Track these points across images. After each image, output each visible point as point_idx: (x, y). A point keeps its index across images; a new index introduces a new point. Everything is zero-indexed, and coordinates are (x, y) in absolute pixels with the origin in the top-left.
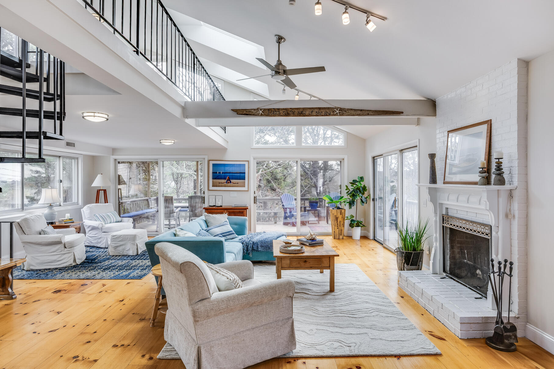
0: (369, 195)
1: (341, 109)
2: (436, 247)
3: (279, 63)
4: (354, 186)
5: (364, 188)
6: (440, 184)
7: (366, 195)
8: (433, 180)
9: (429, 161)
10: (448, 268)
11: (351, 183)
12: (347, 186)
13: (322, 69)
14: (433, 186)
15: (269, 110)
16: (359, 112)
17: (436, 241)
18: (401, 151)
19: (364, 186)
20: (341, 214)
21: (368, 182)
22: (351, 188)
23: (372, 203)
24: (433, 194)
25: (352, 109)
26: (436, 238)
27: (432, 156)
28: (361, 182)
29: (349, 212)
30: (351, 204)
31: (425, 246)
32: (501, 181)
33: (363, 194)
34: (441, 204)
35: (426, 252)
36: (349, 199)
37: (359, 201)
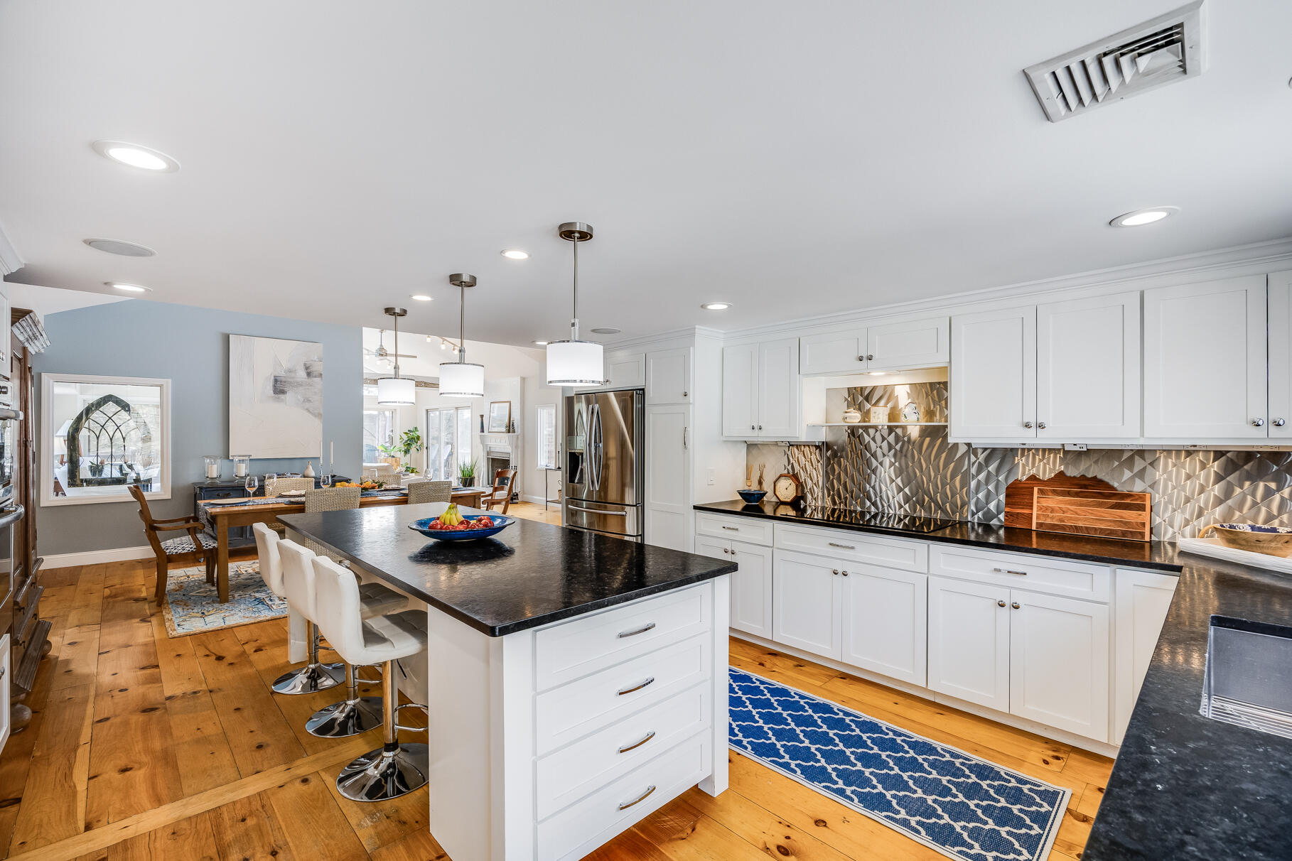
0: (422, 443)
1: (425, 383)
2: (484, 471)
3: (382, 348)
4: (409, 435)
5: (418, 438)
6: (486, 432)
7: (419, 444)
8: (482, 431)
9: (480, 419)
10: (490, 482)
11: (406, 433)
12: (401, 436)
13: (416, 357)
14: (483, 434)
15: (373, 380)
16: (434, 385)
17: (484, 467)
18: (457, 408)
19: (418, 436)
20: (396, 462)
21: (422, 433)
22: (405, 438)
23: (425, 450)
24: (483, 440)
25: (432, 383)
26: (483, 465)
27: (482, 416)
28: (417, 432)
29: (405, 460)
30: (407, 452)
31: (475, 475)
33: (417, 443)
34: (487, 445)
35: (476, 479)
36: (404, 448)
37: (413, 449)
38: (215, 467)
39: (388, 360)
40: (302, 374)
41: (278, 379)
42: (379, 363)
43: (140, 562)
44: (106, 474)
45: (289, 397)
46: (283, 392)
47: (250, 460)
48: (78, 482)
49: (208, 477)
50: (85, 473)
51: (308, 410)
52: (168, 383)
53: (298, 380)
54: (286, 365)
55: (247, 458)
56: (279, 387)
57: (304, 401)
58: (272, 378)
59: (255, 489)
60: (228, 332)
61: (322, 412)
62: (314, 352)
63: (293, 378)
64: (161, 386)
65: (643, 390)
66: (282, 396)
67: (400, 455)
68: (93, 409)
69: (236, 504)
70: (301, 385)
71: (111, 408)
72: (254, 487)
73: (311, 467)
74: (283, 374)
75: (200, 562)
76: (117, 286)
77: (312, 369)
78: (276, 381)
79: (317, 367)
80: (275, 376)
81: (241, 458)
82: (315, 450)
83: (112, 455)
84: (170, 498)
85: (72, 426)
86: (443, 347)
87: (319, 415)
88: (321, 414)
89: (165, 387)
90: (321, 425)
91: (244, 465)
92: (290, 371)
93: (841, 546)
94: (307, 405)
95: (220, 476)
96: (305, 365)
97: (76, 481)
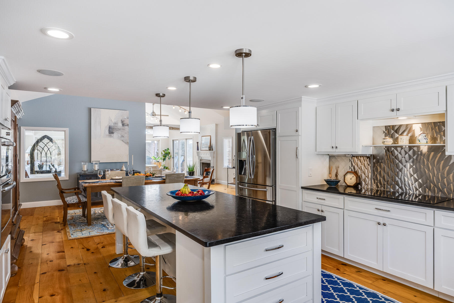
0: (171, 156)
1: (172, 128)
2: (199, 168)
3: (153, 112)
4: (165, 152)
5: (169, 153)
6: (199, 151)
7: (170, 155)
8: (198, 150)
9: (197, 144)
10: (202, 174)
11: (164, 151)
12: (162, 152)
13: (168, 116)
14: (198, 151)
15: (150, 127)
16: (177, 129)
17: (199, 167)
18: (186, 139)
19: (169, 152)
20: (159, 164)
21: (171, 151)
22: (164, 153)
23: (172, 158)
24: (198, 154)
25: (175, 128)
26: (199, 166)
27: (198, 143)
28: (168, 150)
29: (163, 163)
30: (164, 159)
31: (195, 170)
32: (212, 150)
33: (169, 155)
34: (200, 156)
35: (195, 172)
36: (163, 158)
37: (167, 159)
38: (86, 166)
39: (156, 118)
40: (120, 125)
41: (111, 127)
42: (152, 119)
43: (57, 207)
44: (44, 169)
45: (115, 135)
46: (113, 133)
47: (99, 163)
48: (34, 172)
49: (83, 170)
50: (36, 169)
51: (122, 140)
52: (67, 130)
53: (119, 127)
54: (114, 121)
55: (98, 162)
56: (111, 131)
57: (121, 137)
58: (108, 127)
59: (101, 176)
60: (90, 107)
61: (128, 141)
62: (125, 115)
63: (117, 126)
64: (65, 131)
65: (275, 129)
66: (112, 135)
67: (161, 161)
68: (39, 141)
69: (94, 183)
70: (120, 130)
71: (46, 140)
72: (101, 175)
73: (124, 166)
74: (112, 125)
75: (80, 207)
76: (49, 89)
77: (125, 122)
78: (110, 128)
79: (127, 122)
80: (109, 126)
81: (96, 162)
82: (125, 159)
83: (46, 161)
84: (68, 179)
85: (32, 148)
86: (180, 111)
87: (127, 143)
88: (128, 143)
89: (66, 132)
90: (128, 147)
91: (97, 165)
92: (115, 123)
93: (382, 210)
94: (123, 139)
95: (88, 170)
96: (121, 120)
97: (33, 172)
